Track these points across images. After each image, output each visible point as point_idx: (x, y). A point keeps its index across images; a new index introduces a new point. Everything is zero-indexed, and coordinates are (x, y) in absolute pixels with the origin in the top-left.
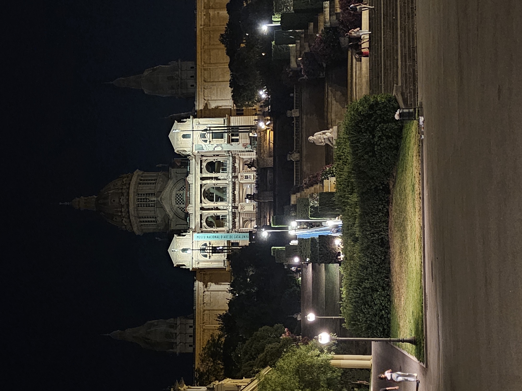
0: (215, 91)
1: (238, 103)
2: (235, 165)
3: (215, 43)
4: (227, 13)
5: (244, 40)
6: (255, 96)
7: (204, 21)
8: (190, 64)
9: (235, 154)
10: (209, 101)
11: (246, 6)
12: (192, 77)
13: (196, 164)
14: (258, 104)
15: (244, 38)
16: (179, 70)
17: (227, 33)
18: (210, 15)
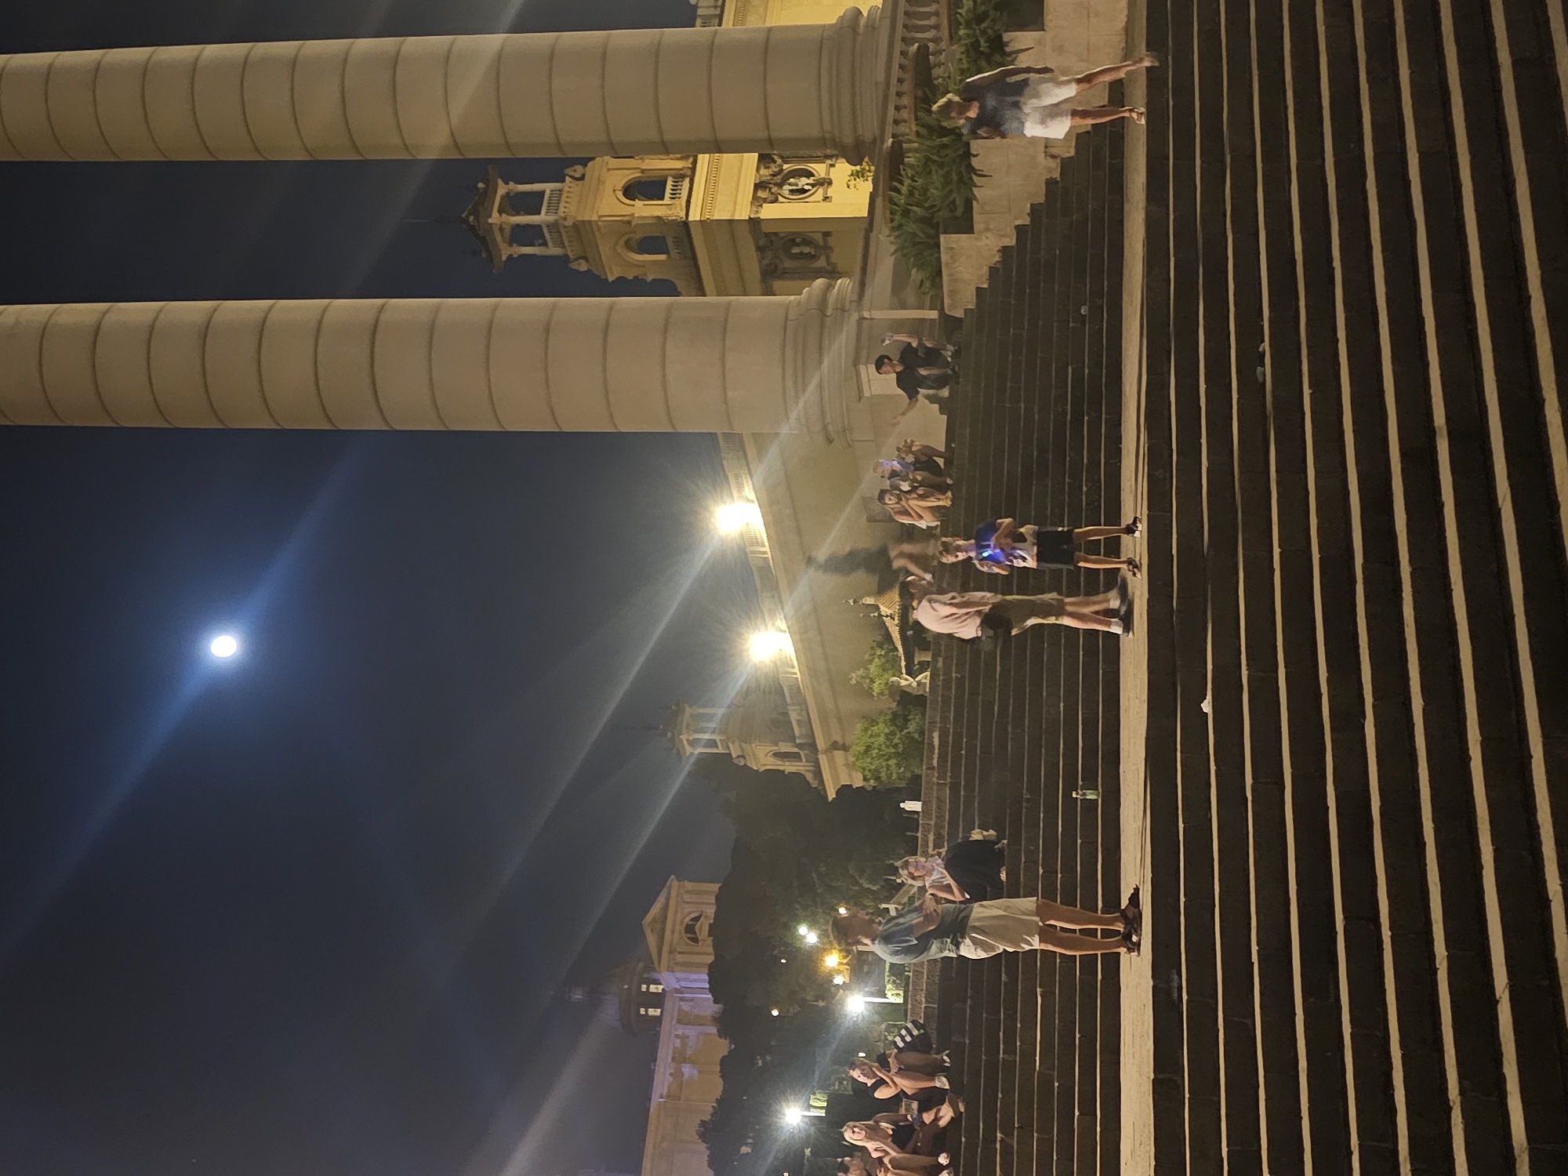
3: (689, 1137)
4: (720, 1077)
5: (750, 1138)
7: (669, 1088)
11: (760, 1067)
15: (751, 1135)
17: (714, 1119)
18: (683, 1076)
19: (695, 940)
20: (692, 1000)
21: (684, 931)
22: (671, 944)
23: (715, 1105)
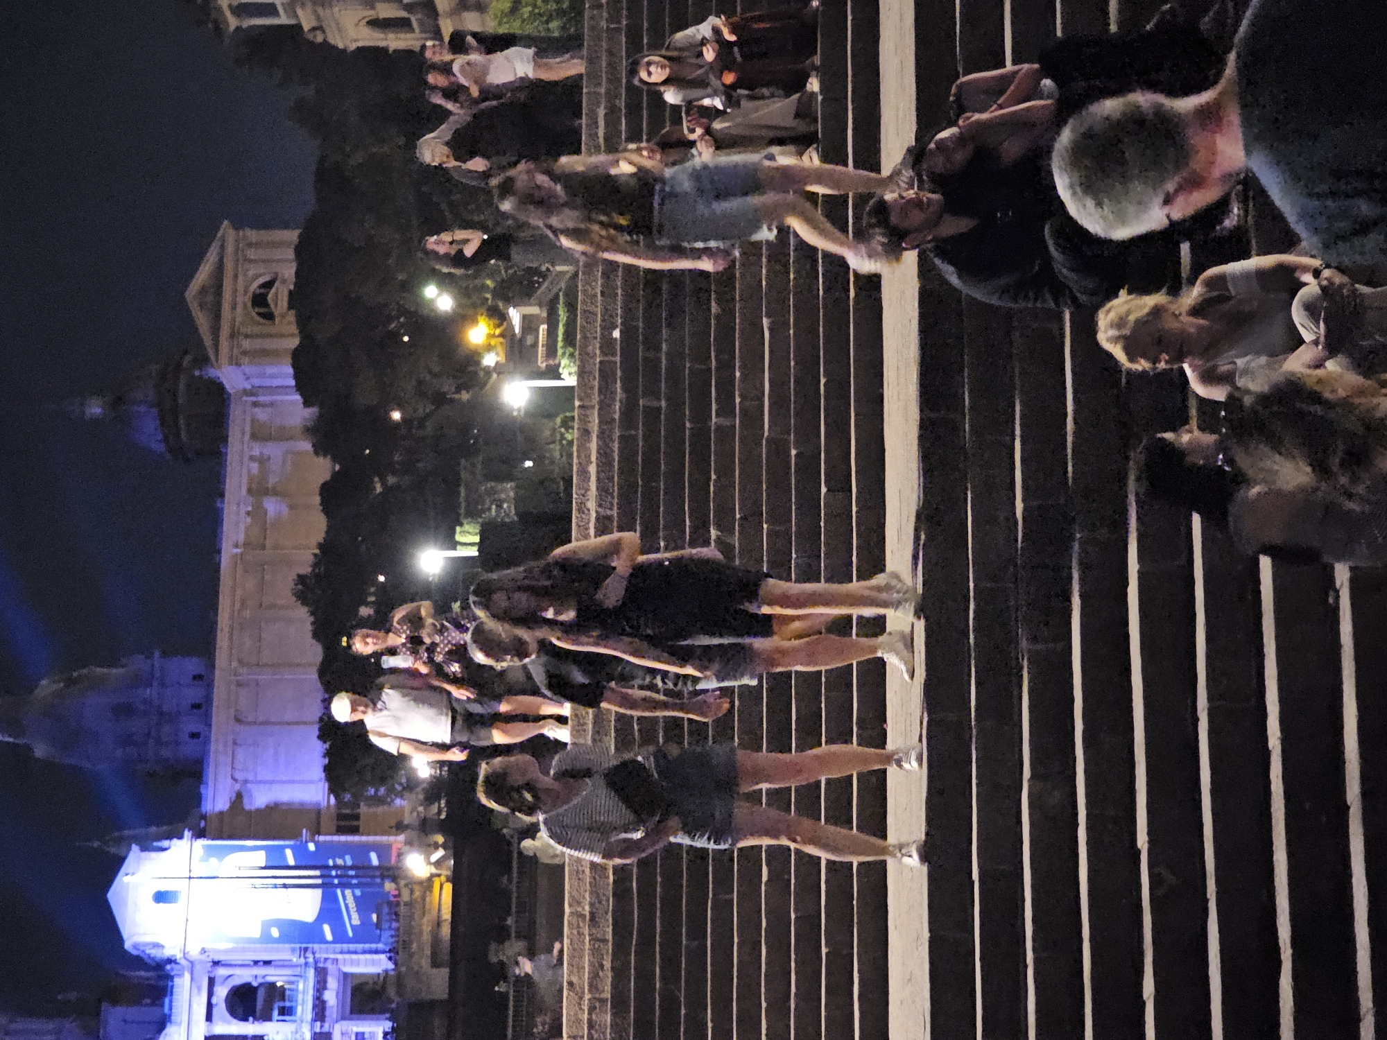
0: (271, 751)
1: (345, 790)
2: (321, 994)
3: (280, 602)
5: (371, 594)
6: (400, 769)
7: (247, 529)
8: (193, 665)
9: (326, 959)
10: (249, 785)
11: (381, 493)
12: (197, 706)
13: (195, 991)
14: (406, 794)
15: (372, 590)
16: (155, 684)
17: (317, 571)
18: (266, 514)
19: (269, 316)
20: (272, 404)
21: (249, 304)
22: (233, 326)
23: (317, 551)
